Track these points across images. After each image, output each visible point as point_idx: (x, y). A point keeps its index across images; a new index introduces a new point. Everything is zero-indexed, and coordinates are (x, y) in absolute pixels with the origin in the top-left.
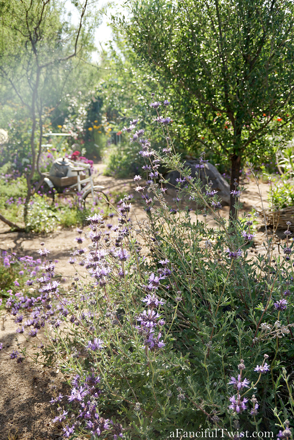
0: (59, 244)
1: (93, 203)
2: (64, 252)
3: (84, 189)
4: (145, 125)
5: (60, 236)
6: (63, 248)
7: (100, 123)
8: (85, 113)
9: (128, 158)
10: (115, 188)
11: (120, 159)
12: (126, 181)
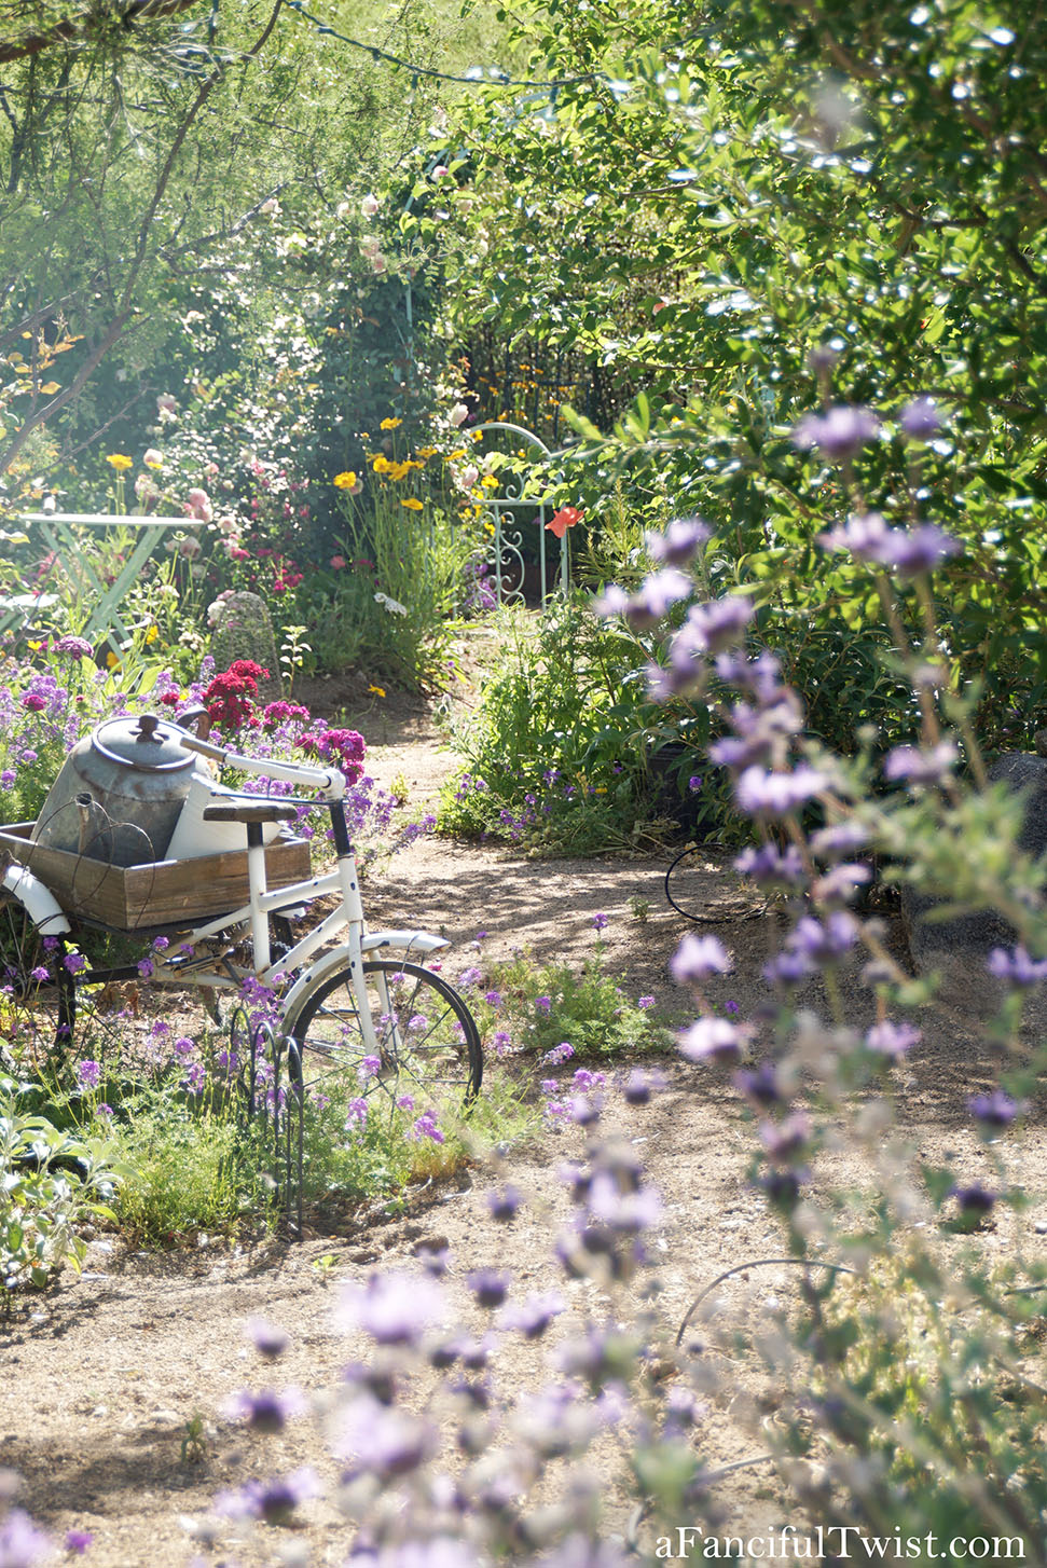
0: (98, 1387)
1: (358, 1053)
2: (131, 1452)
3: (299, 954)
4: (762, 499)
5: (109, 1314)
6: (129, 1422)
7: (418, 431)
8: (307, 350)
9: (621, 710)
10: (522, 939)
11: (569, 708)
12: (607, 881)
